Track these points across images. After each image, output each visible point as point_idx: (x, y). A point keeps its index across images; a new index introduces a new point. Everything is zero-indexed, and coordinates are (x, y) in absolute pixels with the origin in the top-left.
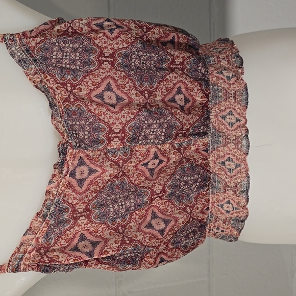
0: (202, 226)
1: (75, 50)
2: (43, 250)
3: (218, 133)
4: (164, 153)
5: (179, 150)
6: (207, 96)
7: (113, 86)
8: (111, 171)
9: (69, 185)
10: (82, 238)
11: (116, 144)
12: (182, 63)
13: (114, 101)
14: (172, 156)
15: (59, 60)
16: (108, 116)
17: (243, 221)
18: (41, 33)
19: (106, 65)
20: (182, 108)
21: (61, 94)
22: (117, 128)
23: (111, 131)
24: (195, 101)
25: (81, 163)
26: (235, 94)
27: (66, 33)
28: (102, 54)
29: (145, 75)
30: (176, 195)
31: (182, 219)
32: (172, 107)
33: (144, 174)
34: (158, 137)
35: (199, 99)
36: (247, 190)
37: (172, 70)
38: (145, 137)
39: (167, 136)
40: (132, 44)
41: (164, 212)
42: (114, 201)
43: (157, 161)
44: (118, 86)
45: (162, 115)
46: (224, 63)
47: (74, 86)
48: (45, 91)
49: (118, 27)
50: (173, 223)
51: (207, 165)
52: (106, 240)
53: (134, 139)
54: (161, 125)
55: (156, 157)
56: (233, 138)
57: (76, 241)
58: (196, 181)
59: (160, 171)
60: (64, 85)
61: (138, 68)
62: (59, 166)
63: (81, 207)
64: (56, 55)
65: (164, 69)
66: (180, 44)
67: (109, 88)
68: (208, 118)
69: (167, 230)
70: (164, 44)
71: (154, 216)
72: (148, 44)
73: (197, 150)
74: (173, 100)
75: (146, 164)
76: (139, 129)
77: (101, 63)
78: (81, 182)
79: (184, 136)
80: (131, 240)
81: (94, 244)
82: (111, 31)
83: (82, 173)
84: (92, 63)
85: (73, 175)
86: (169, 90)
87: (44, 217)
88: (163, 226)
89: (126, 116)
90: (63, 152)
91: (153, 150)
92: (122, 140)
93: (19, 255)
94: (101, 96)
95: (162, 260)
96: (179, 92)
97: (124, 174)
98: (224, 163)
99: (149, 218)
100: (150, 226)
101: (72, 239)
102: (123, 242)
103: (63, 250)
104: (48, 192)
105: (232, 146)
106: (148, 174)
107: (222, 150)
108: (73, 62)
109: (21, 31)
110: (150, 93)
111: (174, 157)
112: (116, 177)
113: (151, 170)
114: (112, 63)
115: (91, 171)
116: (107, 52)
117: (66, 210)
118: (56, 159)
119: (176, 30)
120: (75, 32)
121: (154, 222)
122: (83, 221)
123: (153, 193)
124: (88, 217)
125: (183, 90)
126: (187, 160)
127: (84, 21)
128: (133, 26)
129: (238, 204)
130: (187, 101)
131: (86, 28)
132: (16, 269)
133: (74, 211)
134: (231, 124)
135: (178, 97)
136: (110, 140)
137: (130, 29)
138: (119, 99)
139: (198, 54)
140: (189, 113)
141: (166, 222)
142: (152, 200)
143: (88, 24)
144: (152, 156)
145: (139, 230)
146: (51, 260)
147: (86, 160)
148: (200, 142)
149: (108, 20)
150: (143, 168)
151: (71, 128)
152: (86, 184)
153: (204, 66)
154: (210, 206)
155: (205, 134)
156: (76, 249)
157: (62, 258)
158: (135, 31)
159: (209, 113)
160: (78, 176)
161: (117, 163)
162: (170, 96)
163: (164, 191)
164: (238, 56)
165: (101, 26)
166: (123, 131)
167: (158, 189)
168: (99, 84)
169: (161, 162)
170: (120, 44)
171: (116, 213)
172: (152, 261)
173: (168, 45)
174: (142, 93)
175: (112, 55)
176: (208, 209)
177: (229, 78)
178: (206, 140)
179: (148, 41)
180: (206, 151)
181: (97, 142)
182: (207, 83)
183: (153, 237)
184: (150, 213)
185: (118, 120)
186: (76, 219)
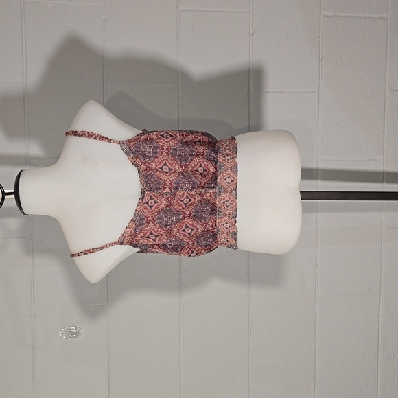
0: (214, 235)
1: (150, 147)
2: (133, 236)
3: (221, 187)
4: (192, 196)
5: (200, 195)
6: (216, 168)
7: (168, 164)
8: (165, 203)
9: (145, 208)
10: (151, 233)
11: (167, 190)
12: (203, 152)
13: (167, 170)
14: (196, 198)
15: (143, 152)
16: (164, 177)
17: (235, 234)
18: (136, 140)
19: (165, 154)
20: (201, 174)
21: (143, 167)
22: (168, 183)
23: (165, 184)
24: (209, 171)
25: (151, 198)
26: (231, 167)
27: (146, 139)
28: (163, 149)
29: (183, 158)
30: (197, 217)
31: (201, 229)
32: (196, 174)
33: (181, 206)
34: (188, 188)
35: (212, 170)
36: (236, 217)
37: (197, 156)
38: (182, 188)
39: (193, 188)
40: (177, 144)
41: (192, 225)
42: (166, 217)
43: (188, 200)
44: (170, 164)
45: (190, 177)
46: (228, 151)
47: (149, 164)
48: (137, 166)
49: (171, 136)
50: (195, 230)
51: (215, 203)
52: (162, 235)
53: (176, 188)
54: (189, 182)
55: (187, 197)
56: (229, 190)
57: (148, 234)
58: (207, 210)
59: (190, 205)
60: (145, 163)
61: (180, 155)
62: (142, 199)
63: (150, 219)
64: (142, 149)
65: (193, 155)
66: (204, 142)
67: (165, 165)
68: (216, 179)
69: (192, 233)
70: (195, 143)
71: (187, 227)
72: (185, 144)
73: (210, 196)
74: (197, 170)
75: (183, 201)
76: (178, 183)
77: (162, 153)
78: (151, 207)
79: (203, 188)
80: (174, 236)
81: (156, 236)
82: (167, 138)
83: (151, 203)
84: (158, 153)
85: (147, 203)
86: (195, 165)
87: (134, 221)
88: (190, 231)
89: (173, 177)
90: (143, 193)
91: (186, 194)
92: (170, 188)
93: (123, 238)
94: (161, 168)
95: (193, 252)
96: (201, 166)
97: (171, 205)
98: (224, 203)
99: (184, 228)
100: (184, 230)
101: (146, 233)
102: (170, 236)
103: (142, 237)
104: (136, 211)
105: (228, 194)
106: (184, 206)
107: (223, 196)
108: (149, 152)
109: (126, 139)
110: (186, 167)
111: (198, 198)
112: (167, 206)
113: (186, 204)
114: (167, 153)
115: (156, 202)
116: (165, 148)
117: (144, 219)
118: (140, 196)
119: (203, 134)
120: (151, 139)
121: (186, 229)
122: (151, 224)
123: (185, 214)
124: (154, 223)
125: (203, 165)
126: (205, 200)
127: (155, 134)
128: (178, 135)
129: (232, 224)
130: (205, 171)
131: (156, 137)
132: (121, 244)
133: (148, 220)
134: (229, 183)
135: (199, 169)
136: (164, 188)
137: (177, 137)
138: (170, 169)
139: (215, 146)
140: (205, 177)
141: (192, 230)
142: (185, 218)
143: (157, 135)
144: (185, 197)
145: (178, 232)
146: (137, 241)
147: (153, 197)
148: (212, 191)
149: (167, 133)
150: (181, 203)
151: (147, 183)
152: (153, 208)
153: (216, 152)
154: (217, 225)
155: (214, 187)
156: (148, 237)
157: (142, 240)
158: (179, 137)
159: (216, 177)
160: (150, 204)
161: (167, 199)
162: (196, 169)
163: (190, 214)
164: (236, 148)
165: (163, 136)
166: (171, 184)
167: (187, 212)
168: (161, 163)
169: (190, 200)
170: (171, 145)
171: (167, 222)
172: (187, 251)
173: (197, 143)
174: (181, 167)
175: (168, 149)
176: (216, 226)
177: (228, 159)
178: (214, 190)
179: (186, 142)
180: (215, 196)
181: (158, 189)
182: (216, 162)
183: (185, 235)
184: (184, 225)
185: (169, 179)
186: (148, 223)
